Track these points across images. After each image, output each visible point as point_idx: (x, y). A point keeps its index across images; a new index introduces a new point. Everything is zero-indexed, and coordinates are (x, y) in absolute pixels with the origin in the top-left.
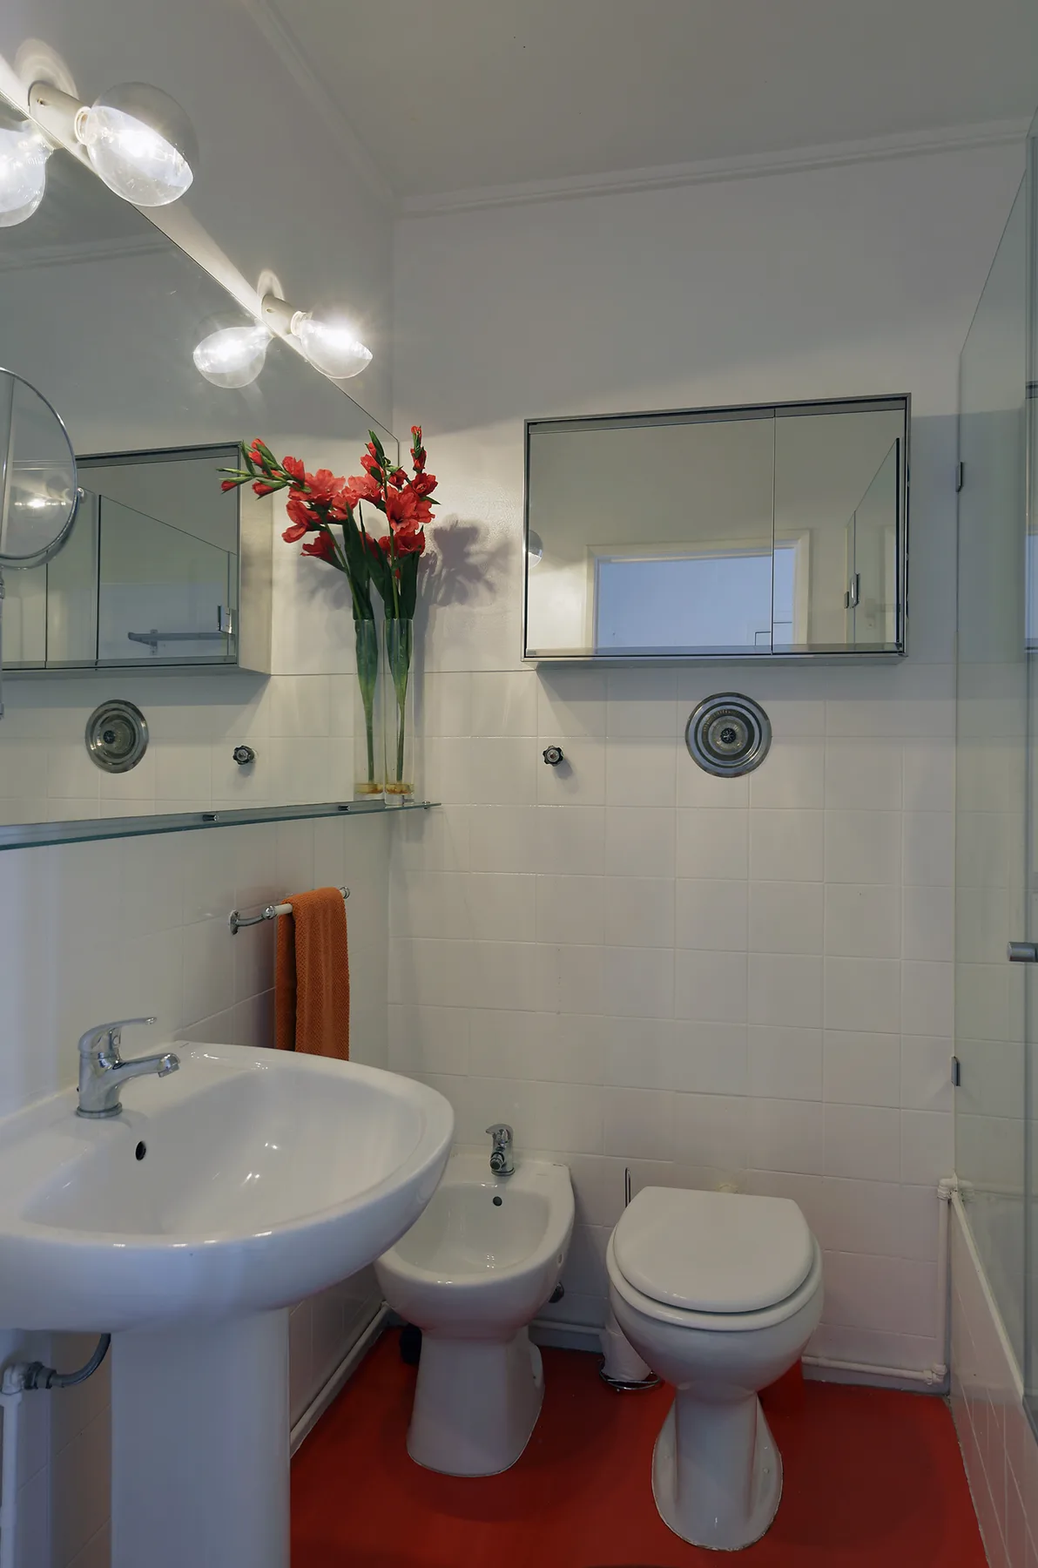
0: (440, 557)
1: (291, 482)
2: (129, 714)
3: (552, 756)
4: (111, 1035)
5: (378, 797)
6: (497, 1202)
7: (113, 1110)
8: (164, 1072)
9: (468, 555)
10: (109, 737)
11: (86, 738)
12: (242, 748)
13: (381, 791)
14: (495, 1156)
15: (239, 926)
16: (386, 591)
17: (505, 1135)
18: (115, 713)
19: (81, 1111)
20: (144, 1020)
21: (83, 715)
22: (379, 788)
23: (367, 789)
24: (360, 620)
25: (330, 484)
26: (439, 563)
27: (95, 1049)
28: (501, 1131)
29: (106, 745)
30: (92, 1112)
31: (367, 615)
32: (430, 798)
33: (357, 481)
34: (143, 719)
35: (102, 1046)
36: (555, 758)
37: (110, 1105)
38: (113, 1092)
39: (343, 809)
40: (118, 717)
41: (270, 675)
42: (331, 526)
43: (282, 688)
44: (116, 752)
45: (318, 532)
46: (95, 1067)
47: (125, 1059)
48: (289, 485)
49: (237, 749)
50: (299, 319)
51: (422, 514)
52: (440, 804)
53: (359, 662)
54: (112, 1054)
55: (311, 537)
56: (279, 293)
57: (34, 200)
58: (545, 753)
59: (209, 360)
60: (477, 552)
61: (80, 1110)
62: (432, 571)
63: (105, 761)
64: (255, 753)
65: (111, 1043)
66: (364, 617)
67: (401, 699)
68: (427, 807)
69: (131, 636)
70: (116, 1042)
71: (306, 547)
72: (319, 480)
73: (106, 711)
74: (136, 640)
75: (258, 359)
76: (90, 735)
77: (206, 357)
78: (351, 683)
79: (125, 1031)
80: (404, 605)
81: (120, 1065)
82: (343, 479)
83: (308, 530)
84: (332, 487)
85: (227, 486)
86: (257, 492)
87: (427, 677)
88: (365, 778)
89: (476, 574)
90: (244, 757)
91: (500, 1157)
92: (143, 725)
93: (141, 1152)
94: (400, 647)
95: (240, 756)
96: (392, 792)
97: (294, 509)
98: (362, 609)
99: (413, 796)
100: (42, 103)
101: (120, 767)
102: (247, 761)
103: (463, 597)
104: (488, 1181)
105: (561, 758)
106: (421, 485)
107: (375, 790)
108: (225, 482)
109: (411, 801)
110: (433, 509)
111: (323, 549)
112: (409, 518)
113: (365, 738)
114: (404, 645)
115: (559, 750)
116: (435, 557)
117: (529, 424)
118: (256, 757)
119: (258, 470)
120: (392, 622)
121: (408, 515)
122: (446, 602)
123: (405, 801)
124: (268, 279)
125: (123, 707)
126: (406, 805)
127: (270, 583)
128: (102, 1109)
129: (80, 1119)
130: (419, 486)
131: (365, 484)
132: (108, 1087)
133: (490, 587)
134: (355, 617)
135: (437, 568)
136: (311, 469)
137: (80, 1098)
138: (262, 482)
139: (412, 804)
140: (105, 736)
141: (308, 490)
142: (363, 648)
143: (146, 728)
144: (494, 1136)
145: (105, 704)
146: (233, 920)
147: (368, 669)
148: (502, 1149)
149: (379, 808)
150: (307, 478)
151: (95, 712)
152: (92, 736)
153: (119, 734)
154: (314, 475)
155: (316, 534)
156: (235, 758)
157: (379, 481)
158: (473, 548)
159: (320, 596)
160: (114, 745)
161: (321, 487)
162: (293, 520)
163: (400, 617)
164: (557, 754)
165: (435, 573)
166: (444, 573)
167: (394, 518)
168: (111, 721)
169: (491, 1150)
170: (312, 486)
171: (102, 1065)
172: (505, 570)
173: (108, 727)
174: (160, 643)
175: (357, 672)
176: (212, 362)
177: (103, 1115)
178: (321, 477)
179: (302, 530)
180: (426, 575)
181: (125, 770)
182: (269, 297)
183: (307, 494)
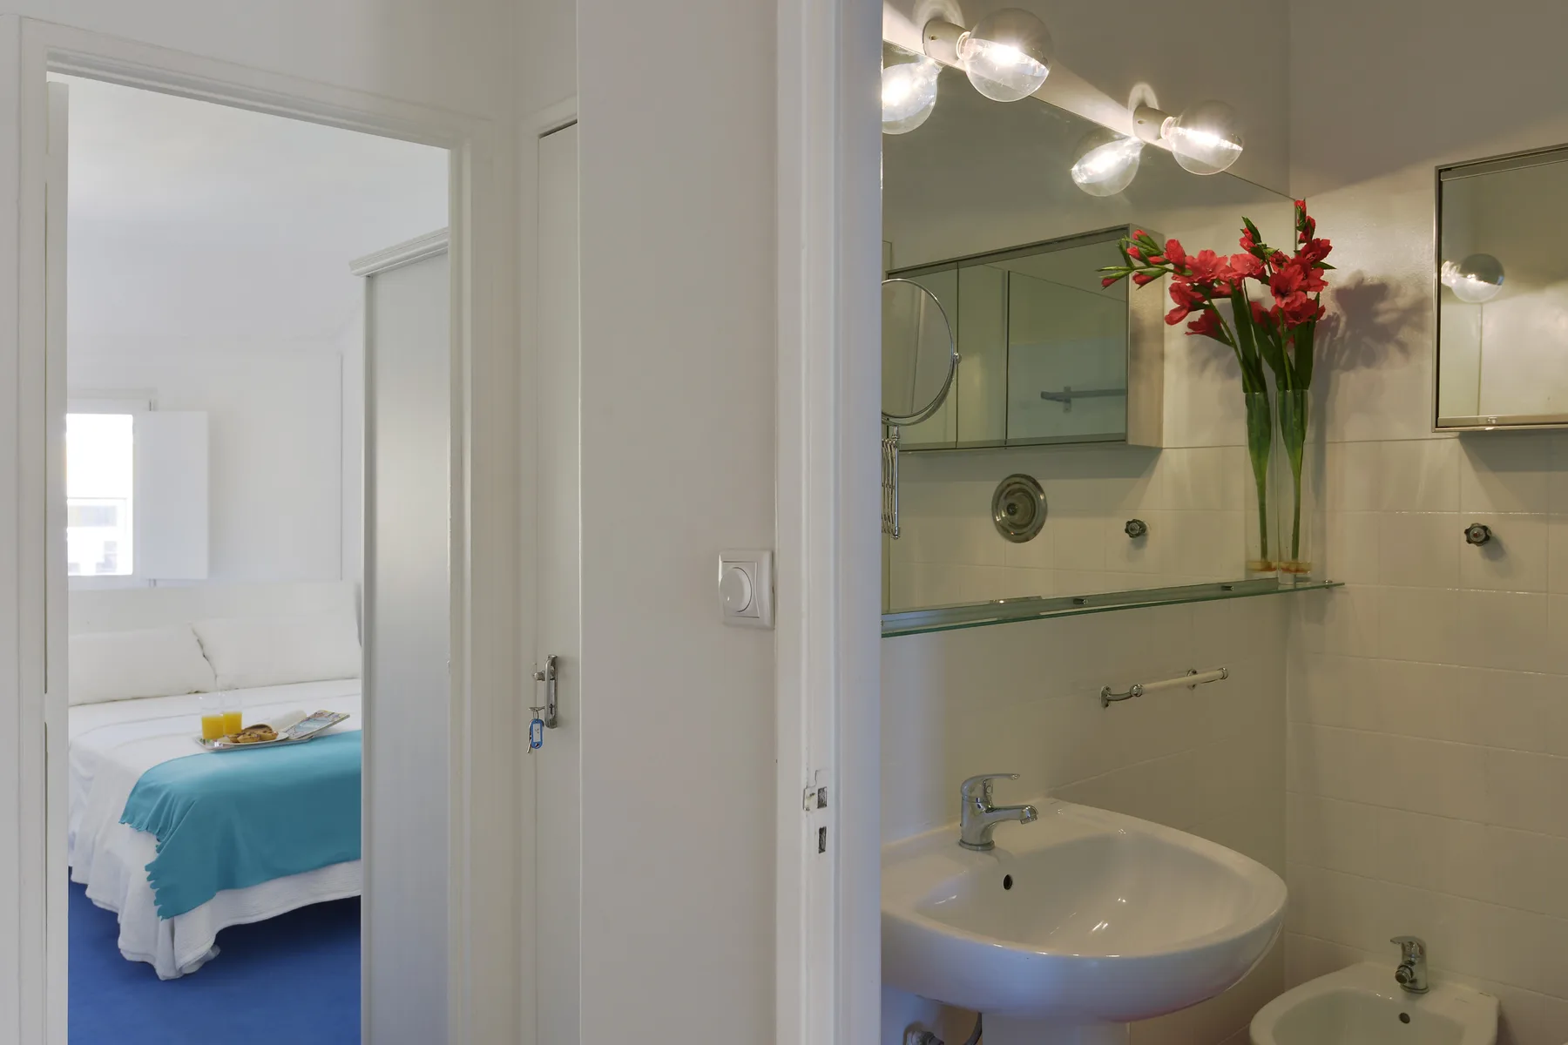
0: (1343, 319)
1: (1171, 266)
2: (1030, 487)
3: (1475, 535)
4: (986, 783)
5: (1270, 575)
6: (1404, 1018)
7: (988, 846)
8: (1024, 820)
9: (1377, 314)
10: (1011, 509)
11: (993, 509)
12: (1134, 521)
13: (1275, 569)
14: (1401, 969)
15: (1109, 700)
16: (1278, 363)
17: (1415, 949)
18: (1017, 486)
19: (962, 843)
20: (1009, 776)
21: (989, 488)
22: (1274, 564)
23: (1259, 566)
24: (1250, 393)
25: (1212, 263)
26: (1342, 325)
27: (973, 794)
28: (1411, 943)
29: (1009, 517)
30: (971, 845)
31: (1257, 385)
32: (1332, 576)
33: (1241, 258)
34: (1042, 492)
35: (978, 793)
36: (1481, 536)
37: (985, 841)
38: (986, 831)
39: (1226, 590)
40: (1020, 490)
41: (1162, 448)
42: (1215, 302)
43: (1173, 461)
44: (1019, 523)
45: (1203, 310)
46: (973, 807)
47: (996, 805)
48: (1170, 271)
49: (1129, 523)
50: (1170, 125)
51: (1313, 282)
52: (1344, 584)
53: (1250, 436)
54: (986, 801)
55: (1196, 315)
56: (1153, 102)
57: (931, 102)
58: (1467, 532)
59: (1086, 174)
60: (1386, 313)
61: (961, 841)
62: (1335, 334)
63: (1008, 532)
64: (1148, 526)
65: (985, 791)
66: (1254, 390)
67: (1297, 473)
68: (1329, 586)
69: (1044, 395)
70: (989, 790)
71: (1191, 325)
72: (1200, 260)
73: (1009, 485)
74: (1047, 399)
75: (1131, 166)
76: (996, 509)
77: (1085, 171)
78: (1242, 456)
79: (996, 782)
80: (1299, 377)
81: (992, 810)
82: (1225, 258)
83: (1190, 310)
84: (1214, 267)
85: (1108, 282)
86: (1137, 283)
87: (1328, 447)
88: (1256, 554)
89: (1386, 335)
90: (1136, 530)
91: (1408, 971)
92: (1042, 497)
93: (1008, 883)
94: (1295, 420)
95: (1132, 530)
96: (1287, 570)
97: (1176, 291)
98: (1253, 380)
99: (1309, 574)
100: (933, 38)
101: (1022, 537)
102: (1138, 535)
103: (1370, 360)
104: (1394, 993)
105: (1487, 538)
106: (1311, 254)
107: (1269, 568)
108: (1105, 279)
109: (1307, 580)
110: (1326, 275)
111: (1209, 327)
112: (1297, 290)
113: (1257, 514)
114: (1299, 417)
115: (1485, 528)
116: (1338, 319)
117: (1440, 171)
118: (1148, 530)
119: (1137, 263)
120: (1285, 394)
121: (1295, 288)
122: (1350, 366)
123: (1297, 580)
124: (1143, 91)
125: (1023, 480)
126: (1300, 585)
127: (1162, 356)
128: (978, 842)
129: (960, 848)
130: (1308, 256)
131: (1248, 260)
132: (982, 826)
133: (1403, 347)
134: (1245, 390)
135: (1340, 332)
136: (1192, 251)
137: (962, 832)
138: (1141, 273)
139: (1308, 584)
140: (1008, 509)
141: (1188, 273)
142: (1254, 422)
143: (1045, 499)
144: (1404, 948)
145: (1008, 478)
146: (1104, 694)
147: (1259, 442)
148: (1412, 963)
149: (1270, 588)
150: (1188, 260)
151: (1000, 485)
152: (997, 508)
153: (1020, 506)
154: (1196, 256)
155: (1201, 312)
156: (1127, 531)
157: (1261, 258)
158: (1382, 306)
159: (1213, 365)
160: (1016, 517)
161: (1203, 268)
162: (1176, 302)
163: (1293, 388)
164: (1482, 532)
165: (1338, 336)
166: (1348, 334)
167: (1279, 292)
168: (1013, 494)
169: (1399, 961)
170: (1195, 268)
171: (979, 807)
172: (1420, 327)
173: (1010, 501)
174: (1073, 400)
175: (1247, 444)
176: (1090, 174)
177: (980, 848)
178: (1203, 258)
179: (1184, 312)
180: (1327, 339)
181: (1027, 540)
182: (1142, 109)
183: (1188, 277)
